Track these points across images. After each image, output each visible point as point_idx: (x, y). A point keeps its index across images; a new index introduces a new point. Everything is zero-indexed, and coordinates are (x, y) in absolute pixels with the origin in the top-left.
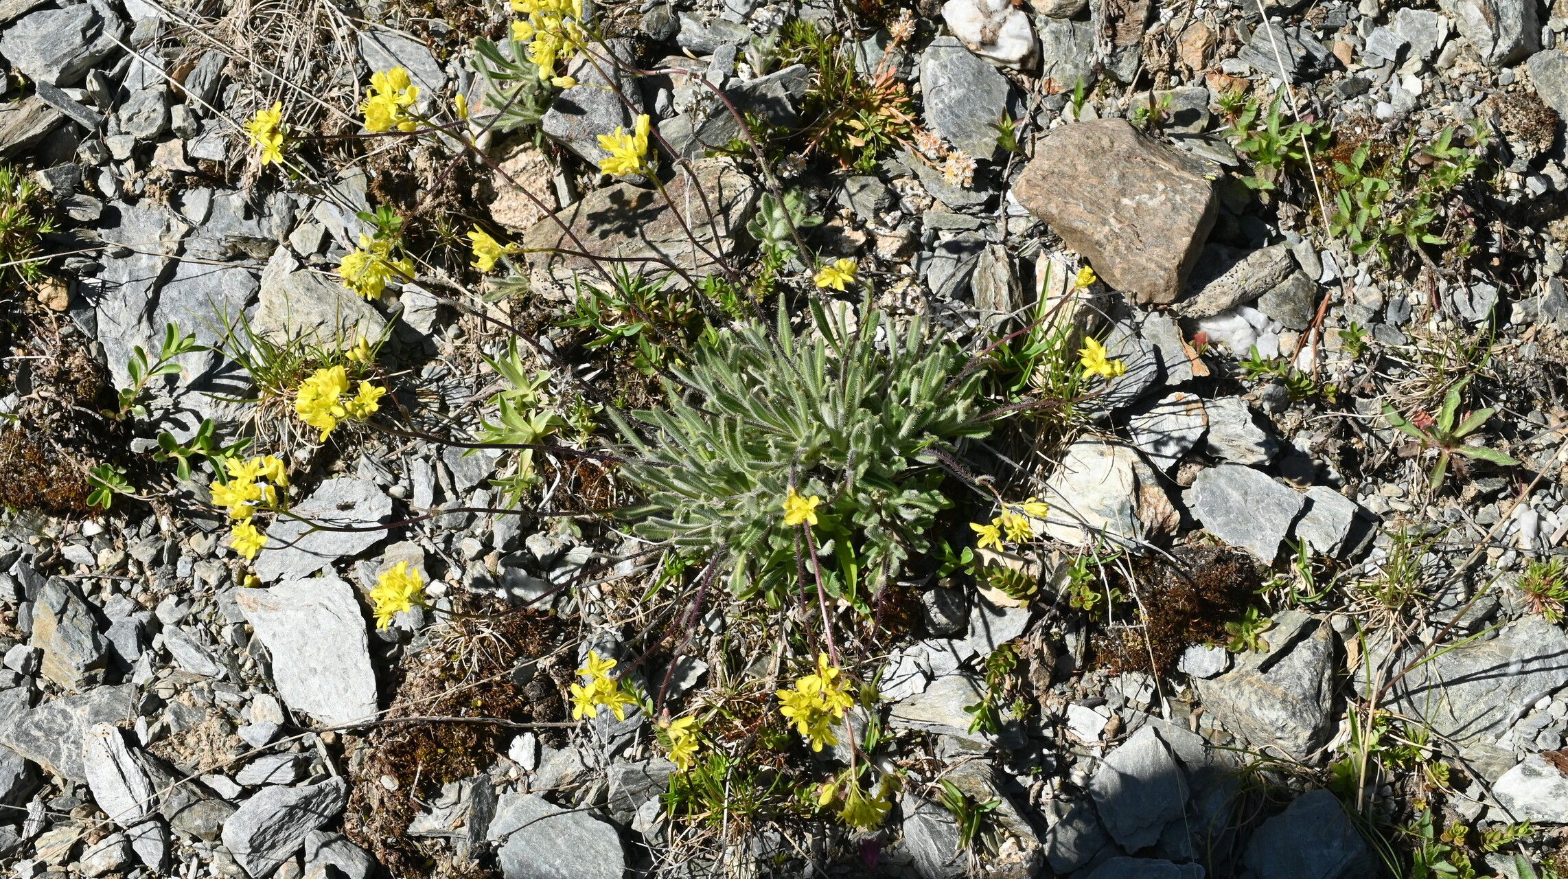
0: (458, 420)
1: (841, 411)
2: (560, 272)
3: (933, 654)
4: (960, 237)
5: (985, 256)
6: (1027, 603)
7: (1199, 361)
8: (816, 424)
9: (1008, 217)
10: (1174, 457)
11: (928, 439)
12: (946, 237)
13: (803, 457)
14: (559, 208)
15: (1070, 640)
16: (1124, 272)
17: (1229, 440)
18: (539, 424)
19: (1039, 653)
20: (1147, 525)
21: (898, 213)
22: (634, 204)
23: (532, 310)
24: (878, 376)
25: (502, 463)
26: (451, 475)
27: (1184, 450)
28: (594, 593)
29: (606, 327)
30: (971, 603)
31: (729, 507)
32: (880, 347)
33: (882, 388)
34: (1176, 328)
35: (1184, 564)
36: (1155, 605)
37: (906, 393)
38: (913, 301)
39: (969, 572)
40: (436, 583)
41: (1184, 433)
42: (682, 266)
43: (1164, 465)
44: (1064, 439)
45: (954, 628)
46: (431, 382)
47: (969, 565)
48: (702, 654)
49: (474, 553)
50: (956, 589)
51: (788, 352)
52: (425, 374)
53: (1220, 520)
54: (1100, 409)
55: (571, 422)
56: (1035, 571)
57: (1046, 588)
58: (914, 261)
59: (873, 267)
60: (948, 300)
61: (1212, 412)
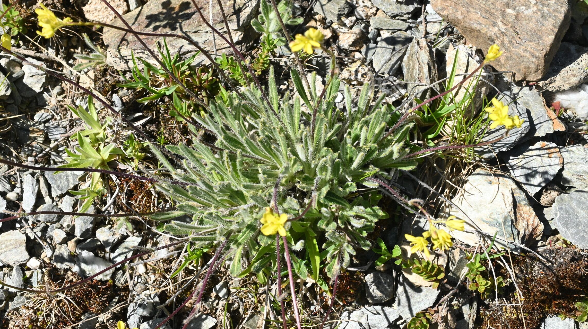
0: (56, 149)
1: (311, 149)
2: (125, 51)
3: (371, 316)
4: (395, 35)
5: (412, 47)
6: (437, 284)
7: (558, 120)
8: (293, 157)
9: (427, 22)
10: (539, 185)
11: (373, 170)
12: (385, 34)
13: (283, 181)
14: (129, 10)
15: (466, 309)
16: (507, 58)
17: (578, 175)
18: (105, 154)
19: (445, 319)
20: (522, 232)
21: (354, 18)
22: (177, 10)
23: (108, 77)
24: (337, 125)
25: (83, 179)
26: (49, 187)
27: (546, 180)
28: (141, 269)
29: (154, 89)
30: (398, 282)
31: (231, 214)
32: (339, 107)
33: (340, 134)
34: (541, 98)
35: (548, 261)
36: (527, 289)
37: (357, 137)
38: (362, 76)
39: (398, 263)
40: (33, 259)
41: (547, 169)
42: (206, 49)
43: (533, 191)
44: (464, 172)
45: (386, 299)
46: (40, 123)
47: (399, 257)
48: (213, 313)
49: (60, 240)
50: (388, 272)
51: (275, 107)
52: (36, 118)
53: (573, 230)
54: (490, 152)
55: (127, 153)
56: (442, 261)
57: (450, 274)
58: (364, 50)
59: (336, 53)
60: (386, 76)
61: (565, 155)
